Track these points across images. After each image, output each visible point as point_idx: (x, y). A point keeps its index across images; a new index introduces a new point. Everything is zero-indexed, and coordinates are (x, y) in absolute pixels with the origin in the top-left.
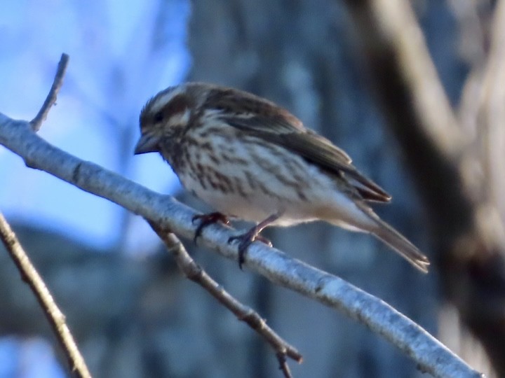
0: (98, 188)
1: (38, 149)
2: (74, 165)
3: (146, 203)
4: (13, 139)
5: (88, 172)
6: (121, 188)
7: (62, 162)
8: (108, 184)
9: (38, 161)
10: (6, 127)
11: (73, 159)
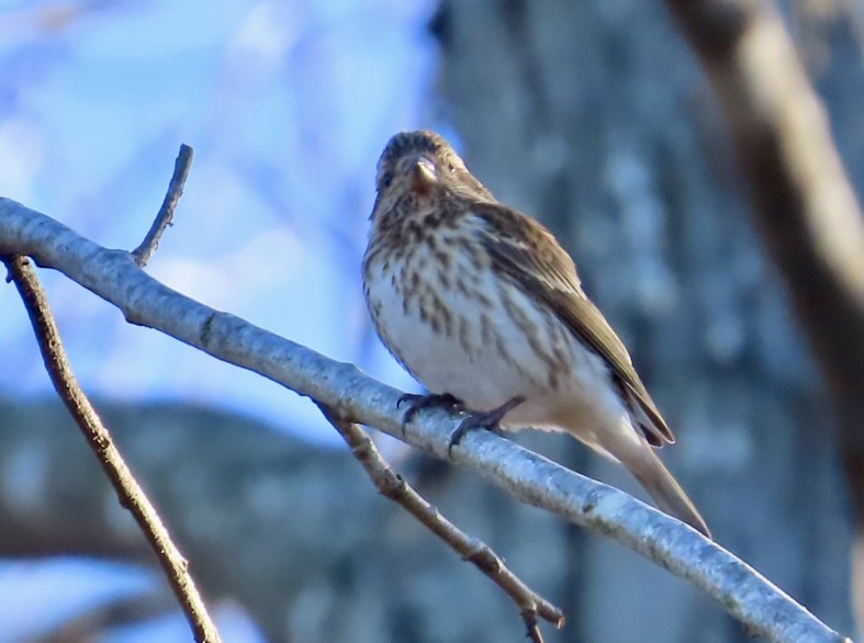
0: (240, 354)
1: (145, 293)
2: (203, 318)
3: (315, 375)
4: (106, 279)
5: (224, 330)
6: (277, 353)
7: (184, 313)
8: (256, 347)
9: (147, 315)
10: (95, 260)
11: (201, 309)
